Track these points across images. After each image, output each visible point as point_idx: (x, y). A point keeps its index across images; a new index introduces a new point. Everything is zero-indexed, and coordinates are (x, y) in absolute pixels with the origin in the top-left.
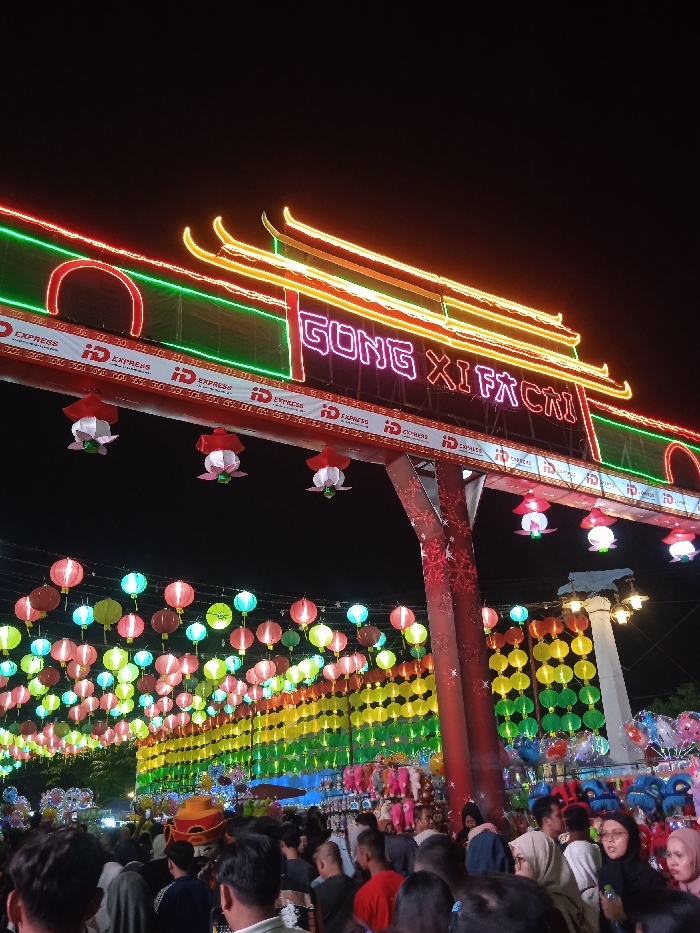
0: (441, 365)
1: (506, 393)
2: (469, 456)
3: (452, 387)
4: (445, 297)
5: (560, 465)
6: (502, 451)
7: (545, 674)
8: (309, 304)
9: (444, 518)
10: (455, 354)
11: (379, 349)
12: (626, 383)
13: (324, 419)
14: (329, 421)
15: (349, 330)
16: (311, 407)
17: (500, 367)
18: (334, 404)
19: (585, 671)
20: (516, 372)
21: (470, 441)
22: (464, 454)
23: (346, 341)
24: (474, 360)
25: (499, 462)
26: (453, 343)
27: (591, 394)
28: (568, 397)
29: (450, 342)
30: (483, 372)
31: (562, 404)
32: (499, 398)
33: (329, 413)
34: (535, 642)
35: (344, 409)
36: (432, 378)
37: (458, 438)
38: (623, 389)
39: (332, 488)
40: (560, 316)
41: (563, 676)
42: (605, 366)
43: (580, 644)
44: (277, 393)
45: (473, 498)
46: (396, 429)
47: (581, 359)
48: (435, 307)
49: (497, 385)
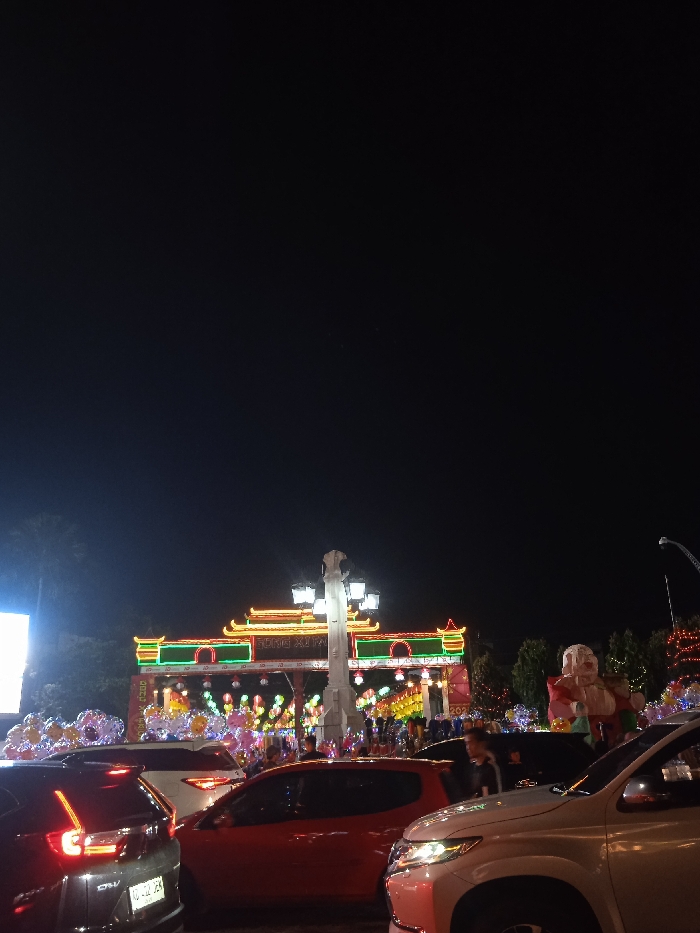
0: (300, 640)
1: (322, 642)
3: (303, 646)
4: (303, 617)
6: (318, 663)
10: (304, 636)
11: (279, 642)
12: (378, 624)
14: (263, 668)
15: (269, 640)
16: (257, 666)
17: (321, 635)
18: (263, 663)
21: (306, 662)
22: (304, 667)
24: (312, 635)
25: (316, 667)
27: (358, 633)
29: (302, 633)
30: (315, 638)
32: (320, 645)
33: (262, 666)
35: (266, 664)
36: (296, 646)
37: (303, 662)
38: (375, 626)
42: (368, 620)
46: (281, 665)
48: (299, 622)
49: (319, 641)
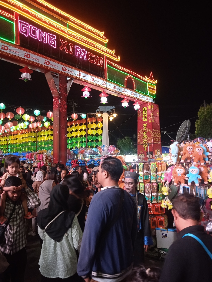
0: (64, 44)
1: (83, 56)
2: (70, 74)
3: (67, 52)
4: (68, 21)
5: (96, 79)
6: (79, 73)
7: (90, 132)
8: (22, 18)
9: (60, 91)
10: (69, 41)
11: (45, 37)
12: (119, 56)
13: (25, 58)
14: (27, 58)
15: (35, 29)
16: (21, 53)
17: (82, 47)
18: (29, 53)
19: (100, 132)
20: (87, 49)
21: (70, 69)
22: (68, 73)
23: (34, 32)
24: (75, 44)
25: (78, 76)
26: (69, 37)
27: (108, 59)
28: (101, 59)
29: (68, 37)
30: (77, 48)
31: (99, 60)
32: (81, 57)
33: (27, 56)
34: (89, 123)
35: (32, 55)
36: (61, 48)
37: (67, 68)
38: (118, 58)
39: (27, 79)
40: (103, 32)
41: (94, 132)
42: (114, 50)
43: (100, 125)
44: (10, 47)
45: (69, 86)
46: (48, 63)
47: (107, 47)
48: (65, 24)
49: (81, 53)
